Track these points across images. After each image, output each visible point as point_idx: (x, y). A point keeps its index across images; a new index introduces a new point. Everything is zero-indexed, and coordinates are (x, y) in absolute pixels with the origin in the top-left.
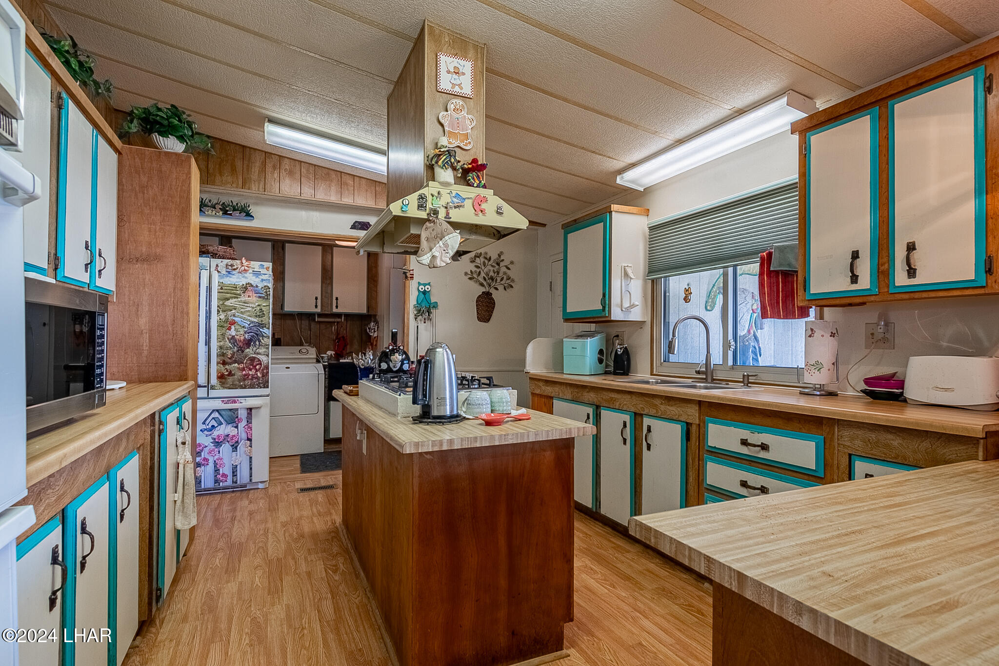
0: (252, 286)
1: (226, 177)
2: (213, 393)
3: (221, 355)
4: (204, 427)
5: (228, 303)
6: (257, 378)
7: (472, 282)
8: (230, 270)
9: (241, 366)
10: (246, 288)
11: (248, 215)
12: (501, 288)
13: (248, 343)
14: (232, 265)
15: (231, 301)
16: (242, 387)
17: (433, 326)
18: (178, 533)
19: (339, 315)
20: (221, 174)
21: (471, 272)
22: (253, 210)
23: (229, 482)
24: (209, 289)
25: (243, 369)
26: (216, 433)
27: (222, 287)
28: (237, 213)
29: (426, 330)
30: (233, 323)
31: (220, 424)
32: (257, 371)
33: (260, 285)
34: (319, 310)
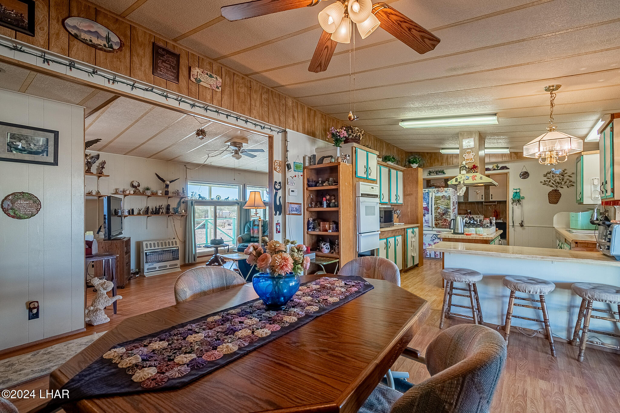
0: (444, 196)
1: (436, 163)
2: (434, 229)
3: (436, 218)
4: (431, 239)
5: (437, 202)
6: (447, 225)
7: (545, 186)
8: (438, 191)
9: (442, 221)
10: (443, 197)
11: (444, 173)
12: (565, 187)
13: (444, 214)
14: (438, 190)
15: (439, 201)
16: (442, 228)
17: (522, 206)
18: (413, 257)
19: (495, 202)
20: (434, 163)
21: (545, 181)
22: (445, 171)
23: (439, 257)
24: (432, 198)
25: (442, 222)
26: (435, 241)
27: (435, 197)
28: (440, 173)
29: (518, 208)
30: (439, 208)
31: (436, 239)
32: (447, 223)
33: (447, 196)
34: (483, 200)
